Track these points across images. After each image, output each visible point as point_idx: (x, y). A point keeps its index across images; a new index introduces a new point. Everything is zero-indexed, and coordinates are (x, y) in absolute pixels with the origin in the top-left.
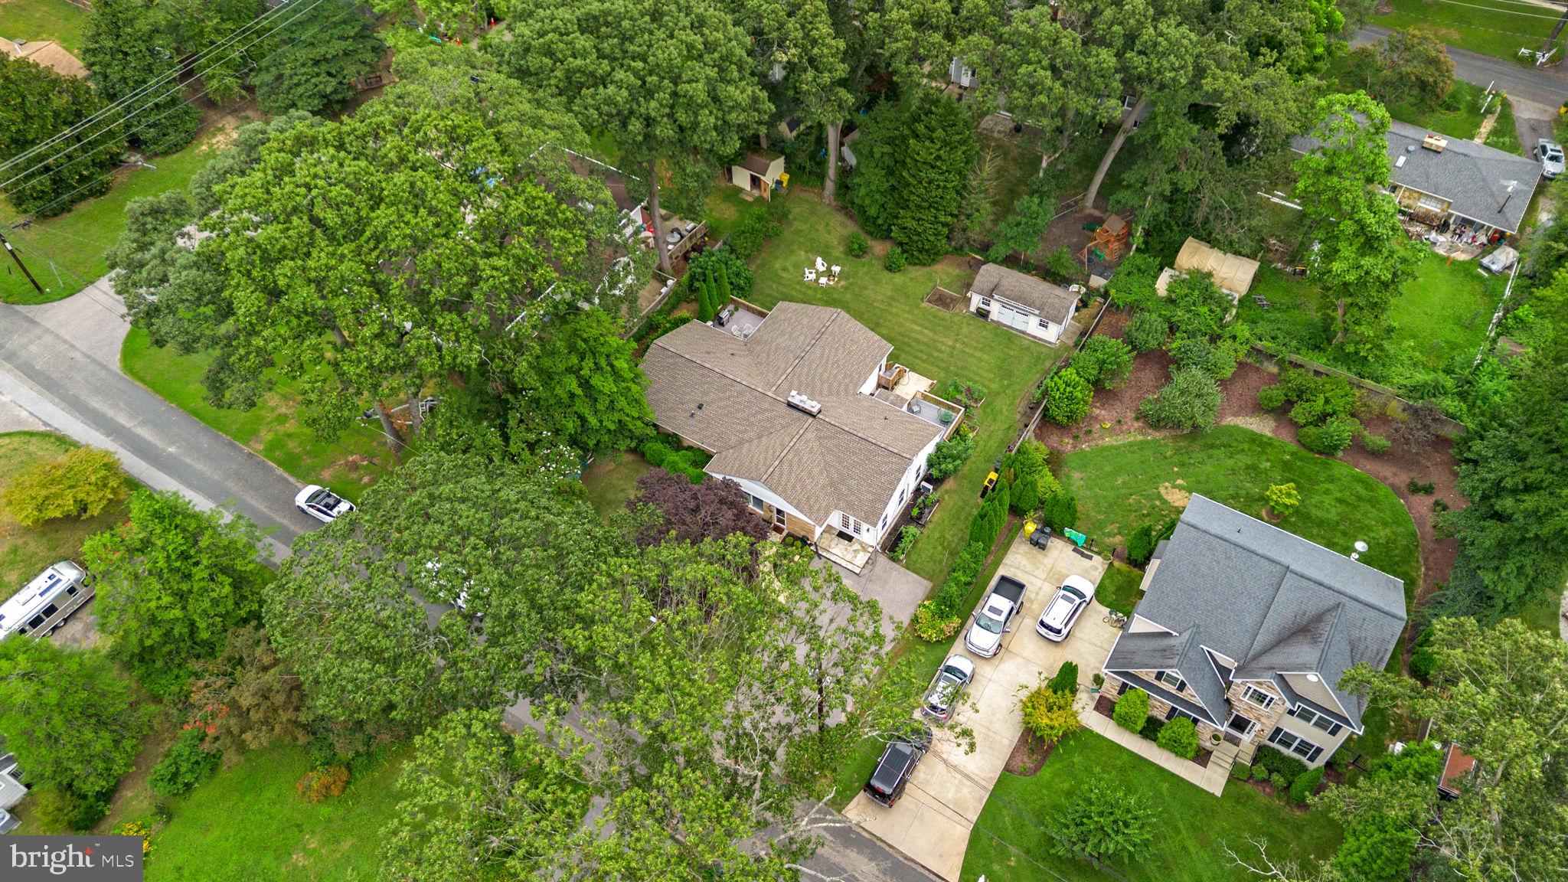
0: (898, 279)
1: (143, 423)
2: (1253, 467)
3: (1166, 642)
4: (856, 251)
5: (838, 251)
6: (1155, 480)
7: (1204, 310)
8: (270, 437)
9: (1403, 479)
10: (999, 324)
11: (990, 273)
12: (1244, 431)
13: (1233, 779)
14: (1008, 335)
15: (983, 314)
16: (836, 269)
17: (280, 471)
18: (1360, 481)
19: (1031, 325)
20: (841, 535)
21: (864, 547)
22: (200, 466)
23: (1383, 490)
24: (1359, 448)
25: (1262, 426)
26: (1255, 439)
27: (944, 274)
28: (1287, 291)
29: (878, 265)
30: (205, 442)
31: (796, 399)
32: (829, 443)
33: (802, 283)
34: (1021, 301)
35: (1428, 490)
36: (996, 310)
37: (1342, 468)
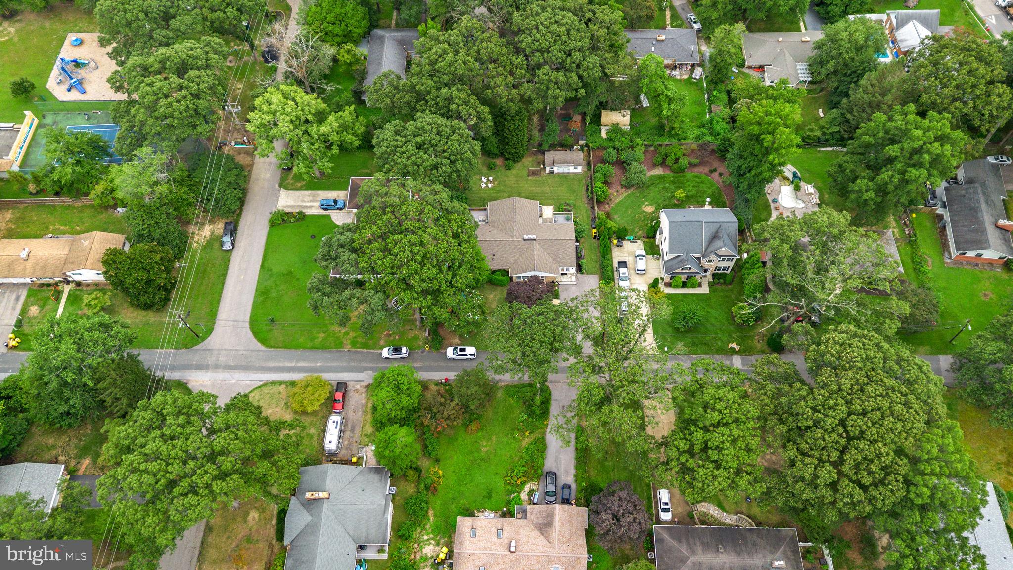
0: (514, 171)
1: (298, 361)
2: (664, 188)
3: (679, 259)
4: (491, 168)
5: (485, 170)
6: (639, 207)
7: (624, 139)
8: (349, 342)
9: (707, 170)
10: (559, 173)
11: (549, 156)
12: (655, 176)
13: (710, 287)
14: (565, 176)
15: (552, 172)
16: (491, 178)
17: (365, 351)
18: (696, 177)
19: (572, 170)
20: (562, 274)
21: (572, 274)
22: (335, 364)
23: (704, 177)
24: (692, 165)
25: (658, 171)
26: (660, 177)
27: (528, 162)
28: (640, 116)
29: (503, 169)
30: (328, 355)
31: (526, 237)
32: (545, 247)
33: (481, 190)
34: (565, 163)
35: (715, 170)
36: (556, 169)
37: (689, 175)
